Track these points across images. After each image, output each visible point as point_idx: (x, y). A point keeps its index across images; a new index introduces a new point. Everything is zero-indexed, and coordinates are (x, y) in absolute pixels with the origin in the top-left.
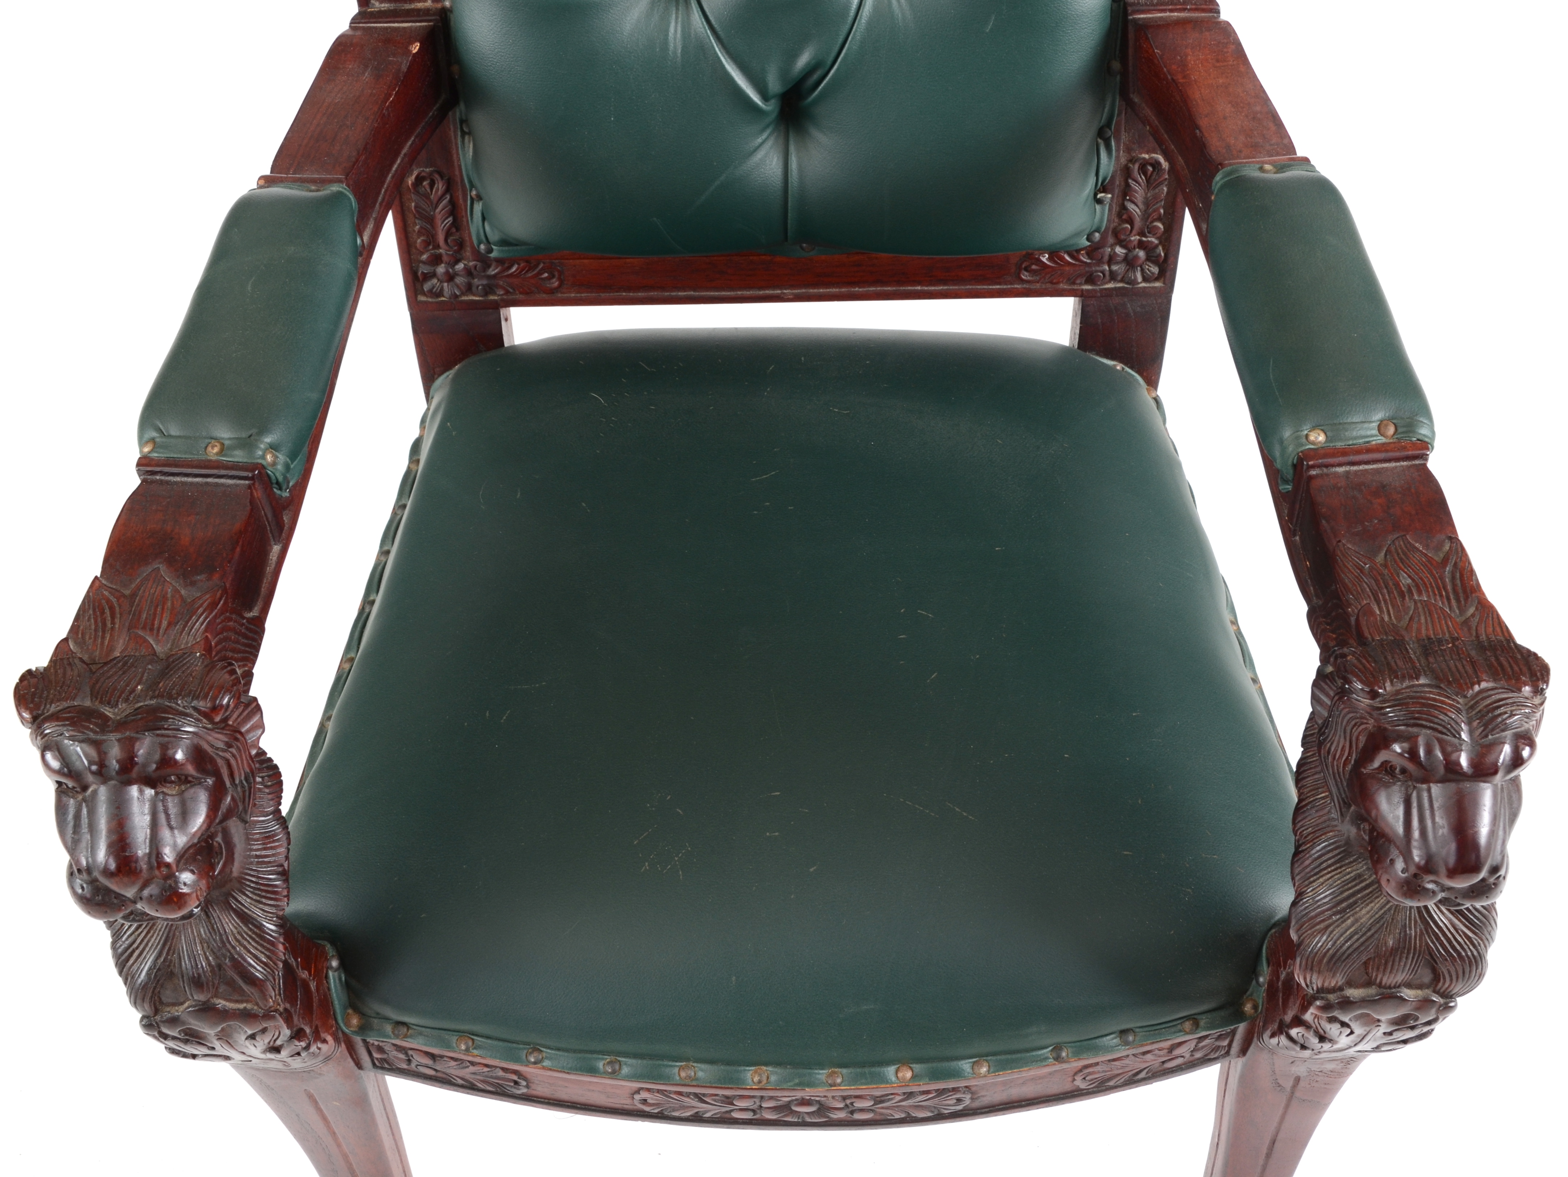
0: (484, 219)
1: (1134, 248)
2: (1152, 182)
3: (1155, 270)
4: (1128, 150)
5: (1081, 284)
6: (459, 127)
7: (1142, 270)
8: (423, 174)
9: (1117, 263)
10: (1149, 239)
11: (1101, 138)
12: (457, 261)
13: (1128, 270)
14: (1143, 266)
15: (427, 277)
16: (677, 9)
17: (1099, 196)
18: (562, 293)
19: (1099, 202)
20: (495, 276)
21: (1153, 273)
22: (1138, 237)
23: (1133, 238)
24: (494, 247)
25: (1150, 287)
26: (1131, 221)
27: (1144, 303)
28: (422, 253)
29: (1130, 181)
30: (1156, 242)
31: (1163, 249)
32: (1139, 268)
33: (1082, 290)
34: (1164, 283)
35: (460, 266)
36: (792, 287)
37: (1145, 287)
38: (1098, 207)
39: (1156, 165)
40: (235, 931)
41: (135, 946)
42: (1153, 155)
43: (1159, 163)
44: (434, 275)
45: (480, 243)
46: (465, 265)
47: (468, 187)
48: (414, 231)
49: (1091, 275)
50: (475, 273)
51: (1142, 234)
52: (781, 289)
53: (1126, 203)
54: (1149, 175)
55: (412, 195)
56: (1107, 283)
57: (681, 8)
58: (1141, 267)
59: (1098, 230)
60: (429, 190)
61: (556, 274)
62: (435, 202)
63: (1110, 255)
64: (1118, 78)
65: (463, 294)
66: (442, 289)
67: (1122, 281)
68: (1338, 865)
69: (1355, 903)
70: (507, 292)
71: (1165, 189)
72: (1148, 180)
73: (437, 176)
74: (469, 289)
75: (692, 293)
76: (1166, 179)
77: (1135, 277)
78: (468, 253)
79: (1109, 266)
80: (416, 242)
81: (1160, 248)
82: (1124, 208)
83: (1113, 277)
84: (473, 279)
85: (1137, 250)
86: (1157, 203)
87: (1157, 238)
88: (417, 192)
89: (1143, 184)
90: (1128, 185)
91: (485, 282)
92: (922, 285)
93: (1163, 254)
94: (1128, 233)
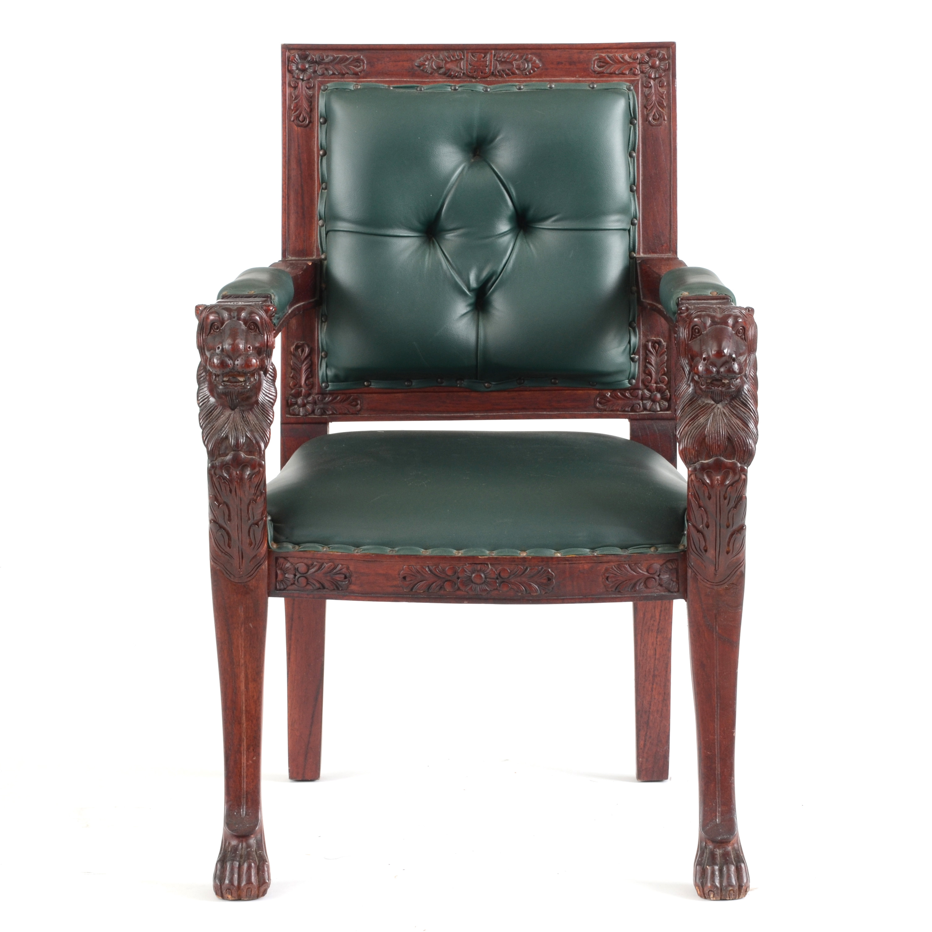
0: (327, 367)
1: (654, 392)
2: (658, 352)
3: (666, 404)
4: (645, 335)
5: (628, 412)
6: (320, 318)
7: (660, 405)
8: (299, 344)
9: (646, 400)
10: (661, 385)
11: (631, 327)
12: (309, 395)
13: (652, 405)
14: (660, 402)
15: (293, 404)
16: (430, 250)
17: (632, 356)
18: (361, 415)
19: (632, 360)
20: (328, 403)
21: (665, 405)
22: (655, 385)
23: (653, 385)
24: (330, 384)
25: (664, 413)
26: (650, 374)
27: (663, 424)
28: (292, 389)
29: (647, 352)
30: (665, 387)
31: (669, 393)
32: (658, 404)
33: (629, 414)
34: (671, 412)
35: (310, 399)
36: (479, 411)
37: (661, 413)
38: (632, 363)
39: (659, 343)
40: (253, 423)
41: (214, 427)
42: (658, 338)
43: (660, 342)
44: (296, 403)
45: (323, 382)
46: (313, 397)
47: (320, 350)
48: (290, 377)
49: (633, 406)
50: (317, 401)
51: (656, 383)
52: (474, 413)
53: (647, 364)
54: (657, 349)
55: (292, 357)
56: (642, 411)
57: (432, 249)
58: (659, 403)
59: (633, 378)
60: (301, 354)
61: (359, 402)
62: (303, 360)
63: (642, 394)
64: (636, 294)
65: (310, 414)
66: (299, 411)
67: (650, 410)
68: (690, 402)
69: (697, 415)
70: (333, 414)
71: (666, 357)
72: (657, 353)
73: (306, 346)
74: (313, 412)
75: (428, 415)
76: (665, 352)
77: (656, 408)
78: (316, 390)
79: (642, 402)
80: (290, 383)
81: (667, 391)
82: (646, 367)
83: (645, 409)
84: (316, 406)
85: (655, 392)
86: (662, 364)
87: (665, 385)
88: (294, 355)
89: (654, 354)
90: (647, 354)
91: (322, 406)
92: (547, 411)
93: (669, 394)
94: (650, 381)
